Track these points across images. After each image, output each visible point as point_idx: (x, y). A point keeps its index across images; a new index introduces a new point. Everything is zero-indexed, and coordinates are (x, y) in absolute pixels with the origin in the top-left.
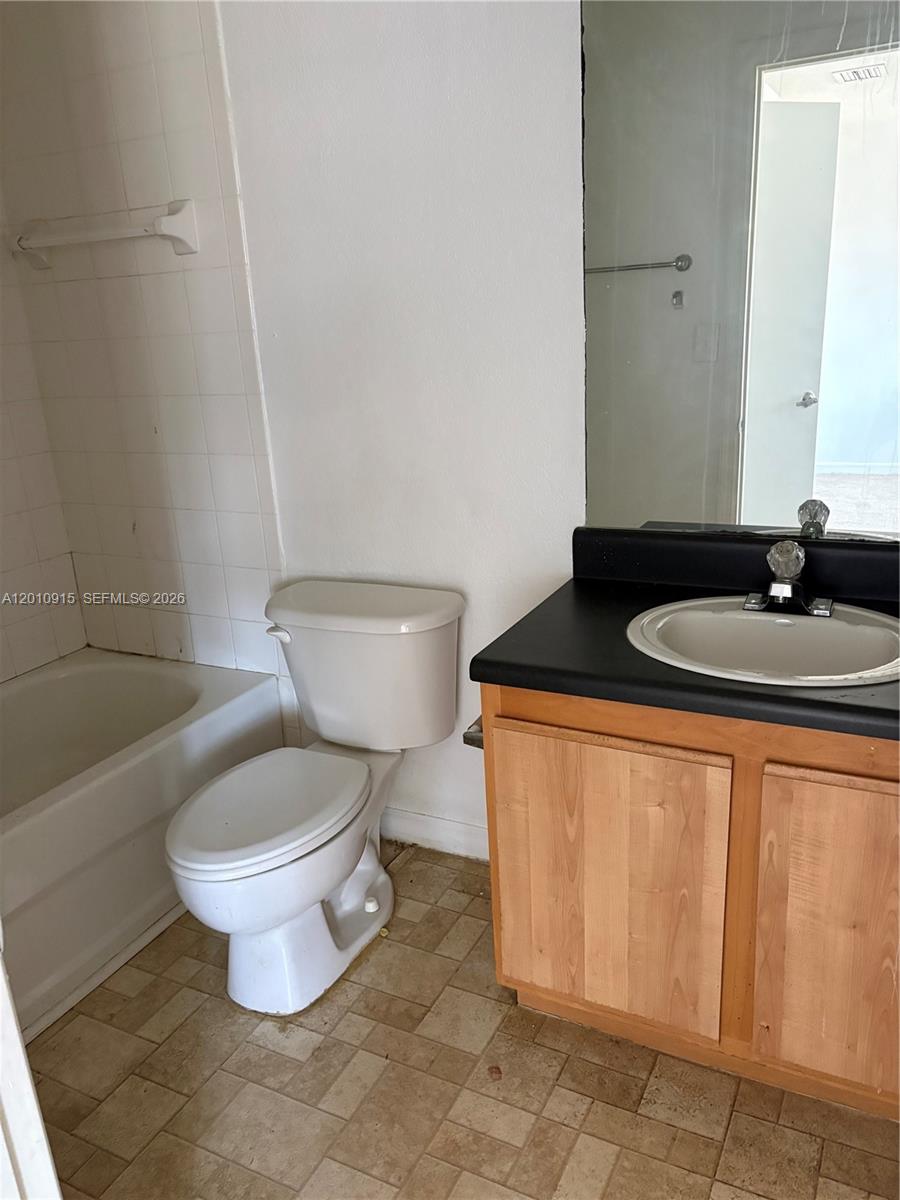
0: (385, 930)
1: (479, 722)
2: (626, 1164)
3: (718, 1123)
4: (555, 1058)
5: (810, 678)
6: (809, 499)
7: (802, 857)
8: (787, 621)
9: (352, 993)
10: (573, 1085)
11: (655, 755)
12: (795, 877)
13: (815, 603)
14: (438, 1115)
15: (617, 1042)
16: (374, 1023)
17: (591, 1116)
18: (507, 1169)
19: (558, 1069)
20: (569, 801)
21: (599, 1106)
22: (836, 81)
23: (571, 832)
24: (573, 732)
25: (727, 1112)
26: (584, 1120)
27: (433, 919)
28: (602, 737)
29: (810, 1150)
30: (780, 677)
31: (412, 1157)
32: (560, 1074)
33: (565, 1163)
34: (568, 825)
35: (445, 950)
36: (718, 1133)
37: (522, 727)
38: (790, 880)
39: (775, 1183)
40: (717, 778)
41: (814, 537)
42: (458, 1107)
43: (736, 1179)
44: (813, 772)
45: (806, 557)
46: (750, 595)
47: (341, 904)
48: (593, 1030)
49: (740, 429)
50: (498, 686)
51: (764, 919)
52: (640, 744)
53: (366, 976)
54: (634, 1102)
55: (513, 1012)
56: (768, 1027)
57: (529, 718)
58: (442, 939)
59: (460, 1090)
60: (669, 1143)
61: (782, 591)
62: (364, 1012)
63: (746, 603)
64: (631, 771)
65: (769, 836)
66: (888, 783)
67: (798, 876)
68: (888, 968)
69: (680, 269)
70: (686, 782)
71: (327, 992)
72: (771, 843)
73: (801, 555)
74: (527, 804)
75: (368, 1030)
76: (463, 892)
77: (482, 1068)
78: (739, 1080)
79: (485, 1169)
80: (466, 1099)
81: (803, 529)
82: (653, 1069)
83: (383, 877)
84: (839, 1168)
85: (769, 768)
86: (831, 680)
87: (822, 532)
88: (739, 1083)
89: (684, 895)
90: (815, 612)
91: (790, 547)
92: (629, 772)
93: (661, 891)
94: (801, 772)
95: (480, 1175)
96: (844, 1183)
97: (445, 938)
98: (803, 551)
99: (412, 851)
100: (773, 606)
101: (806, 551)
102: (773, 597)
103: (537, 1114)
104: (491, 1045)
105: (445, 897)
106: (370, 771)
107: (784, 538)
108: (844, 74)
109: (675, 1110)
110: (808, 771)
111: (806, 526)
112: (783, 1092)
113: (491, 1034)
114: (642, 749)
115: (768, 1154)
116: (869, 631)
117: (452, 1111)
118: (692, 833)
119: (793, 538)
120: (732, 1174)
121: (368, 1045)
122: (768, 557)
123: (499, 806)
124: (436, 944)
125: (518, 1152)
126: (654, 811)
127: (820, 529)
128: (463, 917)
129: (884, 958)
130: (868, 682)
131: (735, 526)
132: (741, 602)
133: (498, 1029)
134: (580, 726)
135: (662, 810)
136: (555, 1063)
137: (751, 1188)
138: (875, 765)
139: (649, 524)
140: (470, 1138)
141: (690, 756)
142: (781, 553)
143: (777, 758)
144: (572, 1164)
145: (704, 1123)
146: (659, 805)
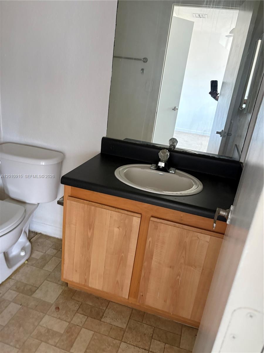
0: (27, 261)
1: (63, 197)
2: (96, 338)
3: (125, 323)
4: (78, 304)
5: (167, 192)
6: (172, 137)
7: (158, 246)
8: (162, 173)
9: (12, 282)
10: (82, 313)
11: (119, 212)
12: (155, 252)
13: (171, 169)
14: (36, 324)
15: (98, 298)
16: (18, 293)
17: (87, 322)
18: (57, 341)
19: (78, 307)
20: (89, 225)
21: (89, 318)
22: (194, 17)
23: (90, 234)
24: (93, 203)
25: (128, 319)
26: (84, 324)
27: (43, 258)
28: (102, 205)
29: (150, 331)
30: (158, 191)
31: (25, 338)
32: (78, 309)
33: (76, 338)
34: (89, 233)
35: (46, 268)
36: (124, 326)
37: (77, 200)
38: (154, 253)
39: (139, 342)
40: (136, 221)
41: (172, 149)
42: (44, 320)
43: (128, 341)
44: (164, 221)
45: (170, 155)
46: (153, 164)
47: (12, 252)
48: (91, 294)
49: (156, 114)
50: (70, 187)
51: (145, 264)
52: (114, 208)
53: (18, 277)
54: (101, 317)
55: (66, 289)
56: (142, 295)
57: (80, 198)
58: (46, 264)
59: (44, 316)
60: (109, 330)
61: (162, 164)
62: (15, 289)
63: (151, 167)
64: (110, 216)
65: (149, 239)
66: (185, 226)
67: (156, 252)
68: (178, 279)
69: (144, 62)
70: (127, 221)
71: (3, 283)
72: (150, 241)
73: (169, 154)
74: (76, 225)
75: (15, 296)
76: (55, 249)
77: (53, 308)
78: (133, 309)
79: (50, 341)
80: (46, 318)
81: (170, 146)
82: (108, 306)
83: (28, 244)
84: (158, 336)
85: (152, 219)
86: (173, 193)
87: (175, 148)
88: (132, 310)
89: (122, 256)
90: (170, 172)
91: (165, 152)
92: (110, 217)
93: (116, 254)
94: (161, 221)
95: (48, 343)
96: (159, 341)
97: (47, 264)
98: (169, 153)
99: (40, 235)
100: (158, 169)
101: (170, 153)
102: (159, 166)
103: (69, 322)
104: (57, 300)
105: (49, 250)
106: (25, 210)
107: (164, 148)
108: (196, 15)
109: (113, 319)
110: (163, 220)
111: (171, 145)
112: (145, 312)
113: (58, 296)
114: (114, 210)
115: (138, 332)
116: (185, 179)
117: (41, 322)
118: (126, 237)
119: (167, 149)
120: (127, 339)
121: (15, 301)
122: (159, 154)
123: (67, 226)
124: (44, 266)
125: (61, 335)
126: (116, 230)
127: (174, 147)
128: (54, 257)
129: (177, 276)
130: (183, 195)
131: (151, 143)
132: (149, 166)
133: (60, 295)
134: (96, 202)
135: (119, 229)
136: (77, 305)
137: (132, 344)
138: (182, 220)
139: (126, 139)
140: (46, 331)
141: (129, 213)
142: (163, 153)
143: (155, 216)
144: (78, 338)
145: (120, 324)
146: (118, 228)
